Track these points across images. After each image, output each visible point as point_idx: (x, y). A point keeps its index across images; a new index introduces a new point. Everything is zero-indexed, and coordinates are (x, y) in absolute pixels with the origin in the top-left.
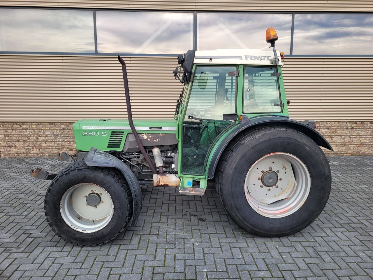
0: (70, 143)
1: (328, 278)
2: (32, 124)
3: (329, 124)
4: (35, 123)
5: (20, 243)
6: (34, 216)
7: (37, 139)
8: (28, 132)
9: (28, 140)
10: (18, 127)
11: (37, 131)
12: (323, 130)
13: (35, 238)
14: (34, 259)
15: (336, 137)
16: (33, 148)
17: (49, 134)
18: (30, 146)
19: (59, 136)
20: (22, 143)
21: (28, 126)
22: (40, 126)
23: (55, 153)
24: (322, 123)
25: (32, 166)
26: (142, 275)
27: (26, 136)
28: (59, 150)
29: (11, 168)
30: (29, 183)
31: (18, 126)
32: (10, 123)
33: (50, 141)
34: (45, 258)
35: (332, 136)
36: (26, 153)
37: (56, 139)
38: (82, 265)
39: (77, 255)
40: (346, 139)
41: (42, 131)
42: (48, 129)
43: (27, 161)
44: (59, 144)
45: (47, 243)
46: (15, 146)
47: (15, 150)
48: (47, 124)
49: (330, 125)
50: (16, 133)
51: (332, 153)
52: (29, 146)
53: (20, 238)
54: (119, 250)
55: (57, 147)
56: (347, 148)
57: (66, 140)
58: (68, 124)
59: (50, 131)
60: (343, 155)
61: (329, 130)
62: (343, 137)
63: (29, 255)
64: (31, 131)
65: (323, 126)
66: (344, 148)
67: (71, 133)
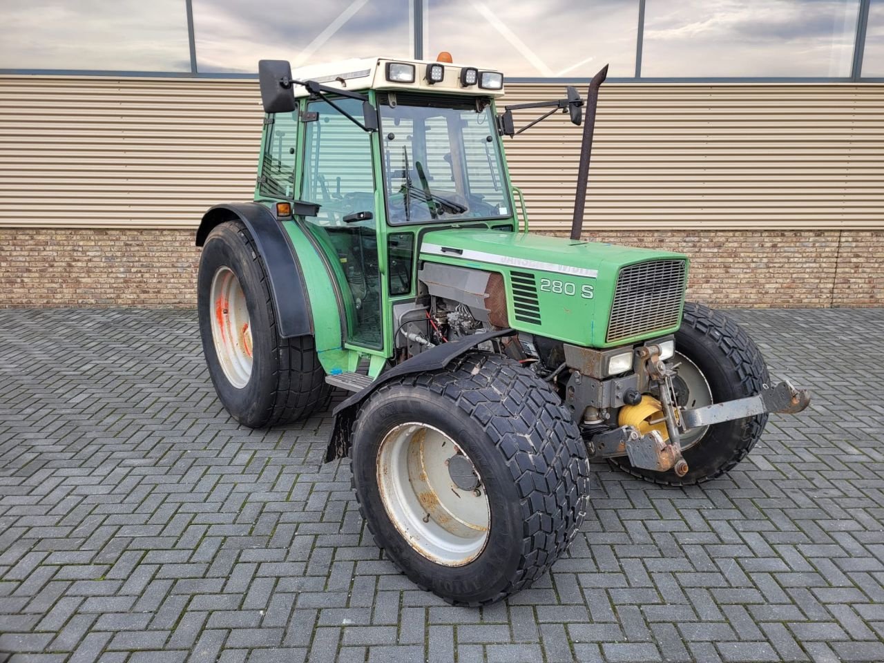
0: (142, 276)
2: (56, 234)
3: (722, 236)
4: (63, 232)
5: (8, 462)
6: (46, 415)
7: (70, 266)
8: (50, 252)
9: (51, 270)
10: (27, 240)
11: (69, 248)
12: (706, 250)
13: (41, 453)
14: (32, 488)
15: (736, 266)
16: (62, 287)
17: (95, 257)
18: (54, 283)
19: (119, 260)
20: (37, 275)
21: (49, 238)
22: (75, 238)
23: (111, 298)
24: (706, 234)
25: (58, 325)
26: (238, 515)
27: (44, 260)
28: (118, 292)
29: (11, 327)
30: (46, 357)
31: (27, 238)
32: (9, 232)
33: (98, 270)
34: (54, 486)
35: (726, 264)
36: (47, 297)
37: (110, 267)
38: (125, 498)
39: (119, 483)
40: (759, 271)
41: (80, 249)
42: (93, 243)
43: (48, 314)
44: (117, 277)
45: (65, 462)
46: (22, 281)
47: (21, 290)
48: (89, 232)
49: (722, 239)
50: (23, 253)
51: (726, 303)
52: (52, 282)
53: (11, 452)
54: (204, 474)
55: (114, 285)
56: (760, 291)
57: (133, 270)
58: (136, 233)
59: (98, 248)
60: (750, 307)
61: (720, 251)
62: (753, 265)
63: (24, 481)
64: (55, 248)
65: (707, 240)
66: (754, 291)
67: (143, 254)
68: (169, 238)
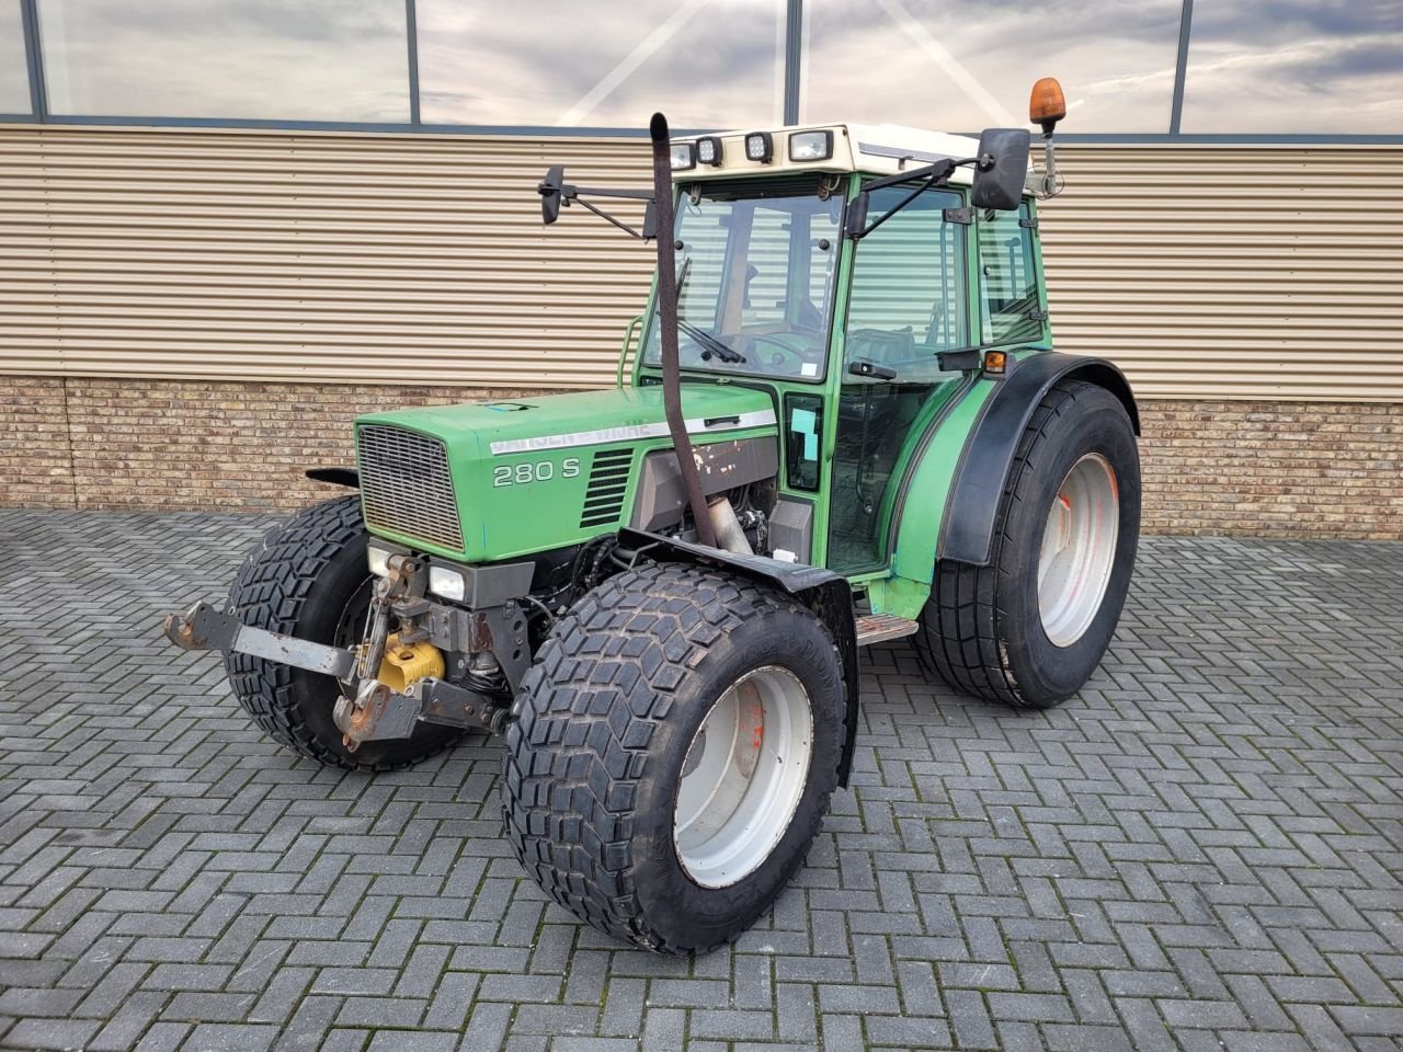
0: (320, 461)
1: (1239, 1004)
2: (183, 389)
3: (1316, 413)
4: (195, 386)
5: (111, 815)
6: (172, 719)
7: (204, 442)
8: (172, 419)
9: (173, 448)
10: (136, 399)
11: (203, 413)
12: (1287, 436)
13: (168, 798)
14: (155, 873)
15: (1340, 465)
16: (189, 478)
17: (244, 428)
18: (178, 470)
19: (282, 434)
20: (150, 456)
21: (171, 395)
22: (212, 397)
23: (268, 497)
24: (1287, 408)
25: (184, 543)
26: (532, 953)
27: (163, 432)
28: (280, 487)
29: (109, 545)
30: (166, 603)
31: (137, 395)
32: (107, 384)
33: (248, 451)
34: (193, 872)
35: (1324, 462)
36: (166, 493)
37: (269, 445)
38: (322, 904)
39: (309, 868)
40: (1381, 475)
41: (221, 415)
42: (242, 406)
43: (168, 521)
44: (279, 463)
45: (208, 819)
46: (127, 466)
47: (124, 481)
48: (237, 388)
49: (1317, 418)
50: (129, 420)
51: (1319, 529)
52: (175, 469)
53: (115, 795)
54: (458, 856)
55: (275, 476)
56: (1382, 509)
57: (306, 451)
58: (311, 390)
59: (250, 414)
60: (1363, 538)
61: (1312, 438)
62: (1370, 464)
63: (140, 858)
64: (180, 412)
65: (1289, 419)
66: (1371, 509)
67: (322, 424)
68: (366, 399)
